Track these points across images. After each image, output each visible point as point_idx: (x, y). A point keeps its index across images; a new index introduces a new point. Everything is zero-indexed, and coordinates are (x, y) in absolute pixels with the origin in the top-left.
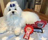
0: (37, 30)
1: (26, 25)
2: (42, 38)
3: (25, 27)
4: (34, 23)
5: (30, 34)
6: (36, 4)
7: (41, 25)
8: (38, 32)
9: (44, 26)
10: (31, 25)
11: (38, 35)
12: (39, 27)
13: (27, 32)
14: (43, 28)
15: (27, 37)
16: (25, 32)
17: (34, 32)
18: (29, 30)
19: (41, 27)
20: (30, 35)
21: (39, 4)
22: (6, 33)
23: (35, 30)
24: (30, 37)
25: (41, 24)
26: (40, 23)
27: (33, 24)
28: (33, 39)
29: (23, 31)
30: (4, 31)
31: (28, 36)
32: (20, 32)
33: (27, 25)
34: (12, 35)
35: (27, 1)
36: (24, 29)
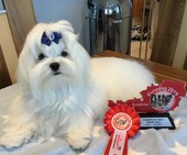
0: (155, 121)
1: (111, 104)
3: (108, 113)
4: (139, 96)
5: (129, 137)
6: (134, 39)
7: (166, 100)
8: (157, 128)
9: (176, 105)
10: (130, 102)
11: (161, 137)
12: (158, 108)
13: (117, 132)
14: (172, 109)
15: (119, 148)
16: (110, 131)
17: (142, 131)
18: (124, 123)
19: (165, 108)
20: (129, 141)
22: (32, 145)
24: (130, 151)
25: (164, 96)
26: (161, 94)
27: (136, 101)
29: (100, 132)
30: (23, 137)
31: (122, 144)
32: (88, 136)
33: (114, 107)
34: (59, 150)
35: (100, 32)
36: (105, 121)
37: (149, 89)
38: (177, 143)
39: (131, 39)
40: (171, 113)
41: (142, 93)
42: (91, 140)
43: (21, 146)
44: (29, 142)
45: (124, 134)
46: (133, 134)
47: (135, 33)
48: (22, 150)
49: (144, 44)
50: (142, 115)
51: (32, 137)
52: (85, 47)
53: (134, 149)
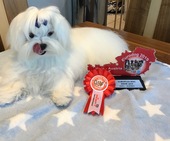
0: (128, 83)
2: (145, 105)
3: (87, 75)
4: (115, 61)
5: (105, 96)
6: (110, 12)
7: (138, 65)
8: (130, 89)
11: (133, 97)
12: (131, 72)
13: (95, 92)
14: (143, 72)
15: (97, 106)
16: (89, 91)
17: (117, 92)
19: (137, 72)
20: (106, 100)
21: (119, 12)
23: (118, 83)
24: (106, 108)
25: (136, 62)
26: (134, 59)
27: (112, 65)
28: (119, 111)
29: (80, 92)
31: (99, 102)
33: (93, 70)
36: (85, 82)
37: (124, 55)
38: (147, 102)
39: (107, 12)
40: (142, 76)
41: (118, 58)
42: (72, 99)
43: (13, 103)
44: (19, 99)
45: (101, 93)
46: (108, 93)
47: (111, 7)
48: (14, 106)
49: (118, 16)
50: (117, 78)
51: (22, 95)
52: (67, 19)
53: (110, 106)
